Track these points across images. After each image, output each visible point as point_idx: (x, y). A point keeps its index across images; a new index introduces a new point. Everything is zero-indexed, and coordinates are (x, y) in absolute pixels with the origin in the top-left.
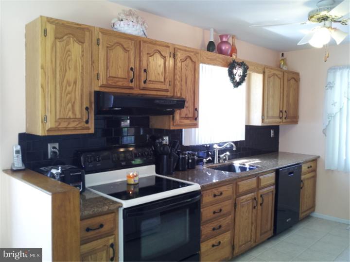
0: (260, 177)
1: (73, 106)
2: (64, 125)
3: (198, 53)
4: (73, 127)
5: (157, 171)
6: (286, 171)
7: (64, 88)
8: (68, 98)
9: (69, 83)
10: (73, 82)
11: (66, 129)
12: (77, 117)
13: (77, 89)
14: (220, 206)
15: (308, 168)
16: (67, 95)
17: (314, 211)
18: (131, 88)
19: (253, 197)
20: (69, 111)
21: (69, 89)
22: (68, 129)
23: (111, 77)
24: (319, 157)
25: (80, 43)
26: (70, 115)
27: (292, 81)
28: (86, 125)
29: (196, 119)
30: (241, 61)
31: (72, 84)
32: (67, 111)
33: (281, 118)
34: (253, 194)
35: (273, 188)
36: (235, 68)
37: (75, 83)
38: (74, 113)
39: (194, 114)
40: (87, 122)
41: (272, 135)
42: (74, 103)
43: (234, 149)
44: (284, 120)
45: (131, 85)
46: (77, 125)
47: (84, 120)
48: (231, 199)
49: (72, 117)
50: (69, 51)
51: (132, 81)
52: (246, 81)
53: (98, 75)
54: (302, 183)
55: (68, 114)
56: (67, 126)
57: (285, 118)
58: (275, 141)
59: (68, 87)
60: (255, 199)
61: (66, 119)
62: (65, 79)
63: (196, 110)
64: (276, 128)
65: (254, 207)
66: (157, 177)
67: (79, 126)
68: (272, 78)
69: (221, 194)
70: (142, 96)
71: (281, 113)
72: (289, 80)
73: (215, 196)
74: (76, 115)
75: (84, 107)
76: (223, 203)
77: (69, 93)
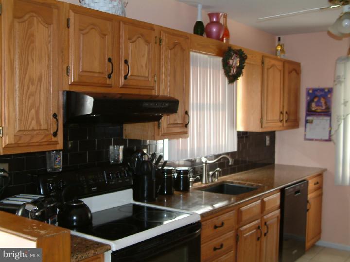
0: (264, 199)
1: (37, 113)
2: (25, 140)
3: (188, 38)
4: (37, 142)
5: (136, 198)
6: (291, 190)
7: (26, 88)
8: (30, 101)
9: (31, 81)
10: (37, 79)
11: (28, 145)
12: (43, 127)
13: (42, 89)
14: (221, 240)
15: (315, 184)
16: (29, 98)
17: (319, 238)
18: (110, 86)
19: (257, 226)
20: (33, 119)
21: (32, 88)
22: (31, 144)
23: (85, 71)
24: (325, 170)
25: (46, 25)
26: (34, 124)
27: (294, 73)
28: (54, 139)
29: (186, 126)
30: (239, 49)
31: (36, 83)
32: (29, 120)
33: (281, 121)
34: (256, 222)
35: (278, 212)
36: (232, 57)
37: (40, 80)
38: (38, 122)
39: (184, 119)
40: (55, 134)
41: (268, 143)
42: (39, 107)
43: (230, 164)
44: (285, 124)
45: (108, 81)
46: (43, 138)
47: (52, 132)
48: (232, 230)
49: (36, 128)
50: (33, 35)
51: (109, 76)
52: (244, 73)
53: (68, 69)
54: (308, 204)
55: (30, 124)
56: (31, 140)
57: (286, 121)
58: (271, 150)
59: (31, 86)
60: (259, 228)
61: (29, 130)
62: (27, 75)
63: (186, 113)
64: (272, 135)
65: (258, 239)
66: (135, 206)
67: (45, 140)
68: (271, 70)
69: (222, 224)
70: (121, 97)
71: (282, 115)
72: (290, 72)
73: (216, 227)
74: (40, 125)
75: (51, 113)
76: (224, 236)
77: (32, 95)
